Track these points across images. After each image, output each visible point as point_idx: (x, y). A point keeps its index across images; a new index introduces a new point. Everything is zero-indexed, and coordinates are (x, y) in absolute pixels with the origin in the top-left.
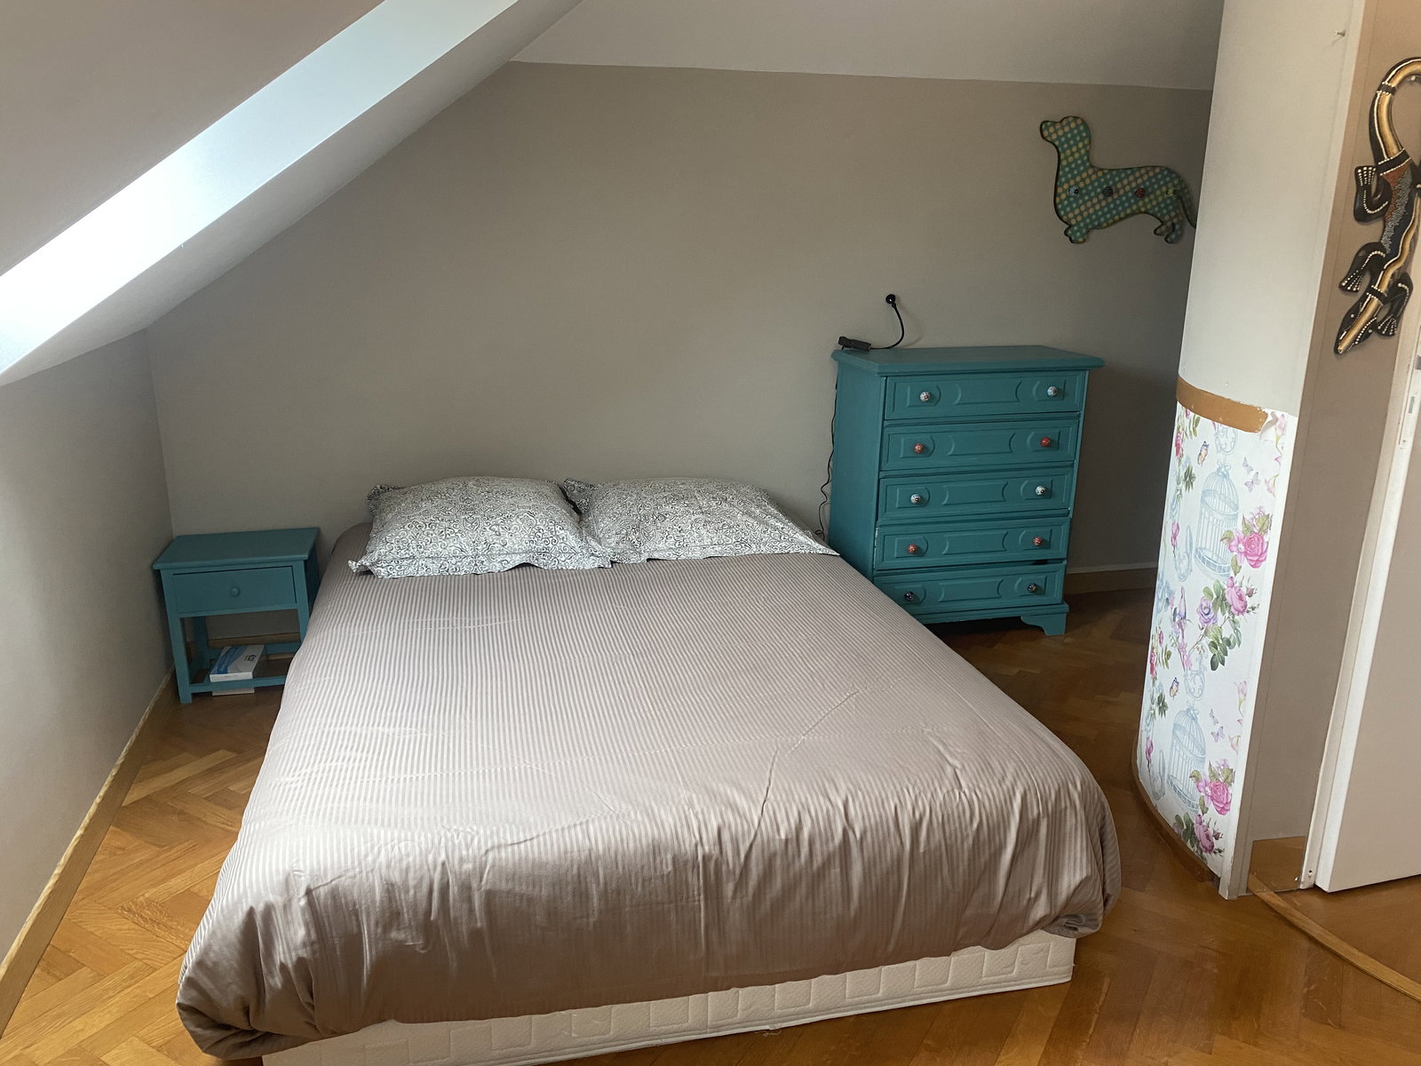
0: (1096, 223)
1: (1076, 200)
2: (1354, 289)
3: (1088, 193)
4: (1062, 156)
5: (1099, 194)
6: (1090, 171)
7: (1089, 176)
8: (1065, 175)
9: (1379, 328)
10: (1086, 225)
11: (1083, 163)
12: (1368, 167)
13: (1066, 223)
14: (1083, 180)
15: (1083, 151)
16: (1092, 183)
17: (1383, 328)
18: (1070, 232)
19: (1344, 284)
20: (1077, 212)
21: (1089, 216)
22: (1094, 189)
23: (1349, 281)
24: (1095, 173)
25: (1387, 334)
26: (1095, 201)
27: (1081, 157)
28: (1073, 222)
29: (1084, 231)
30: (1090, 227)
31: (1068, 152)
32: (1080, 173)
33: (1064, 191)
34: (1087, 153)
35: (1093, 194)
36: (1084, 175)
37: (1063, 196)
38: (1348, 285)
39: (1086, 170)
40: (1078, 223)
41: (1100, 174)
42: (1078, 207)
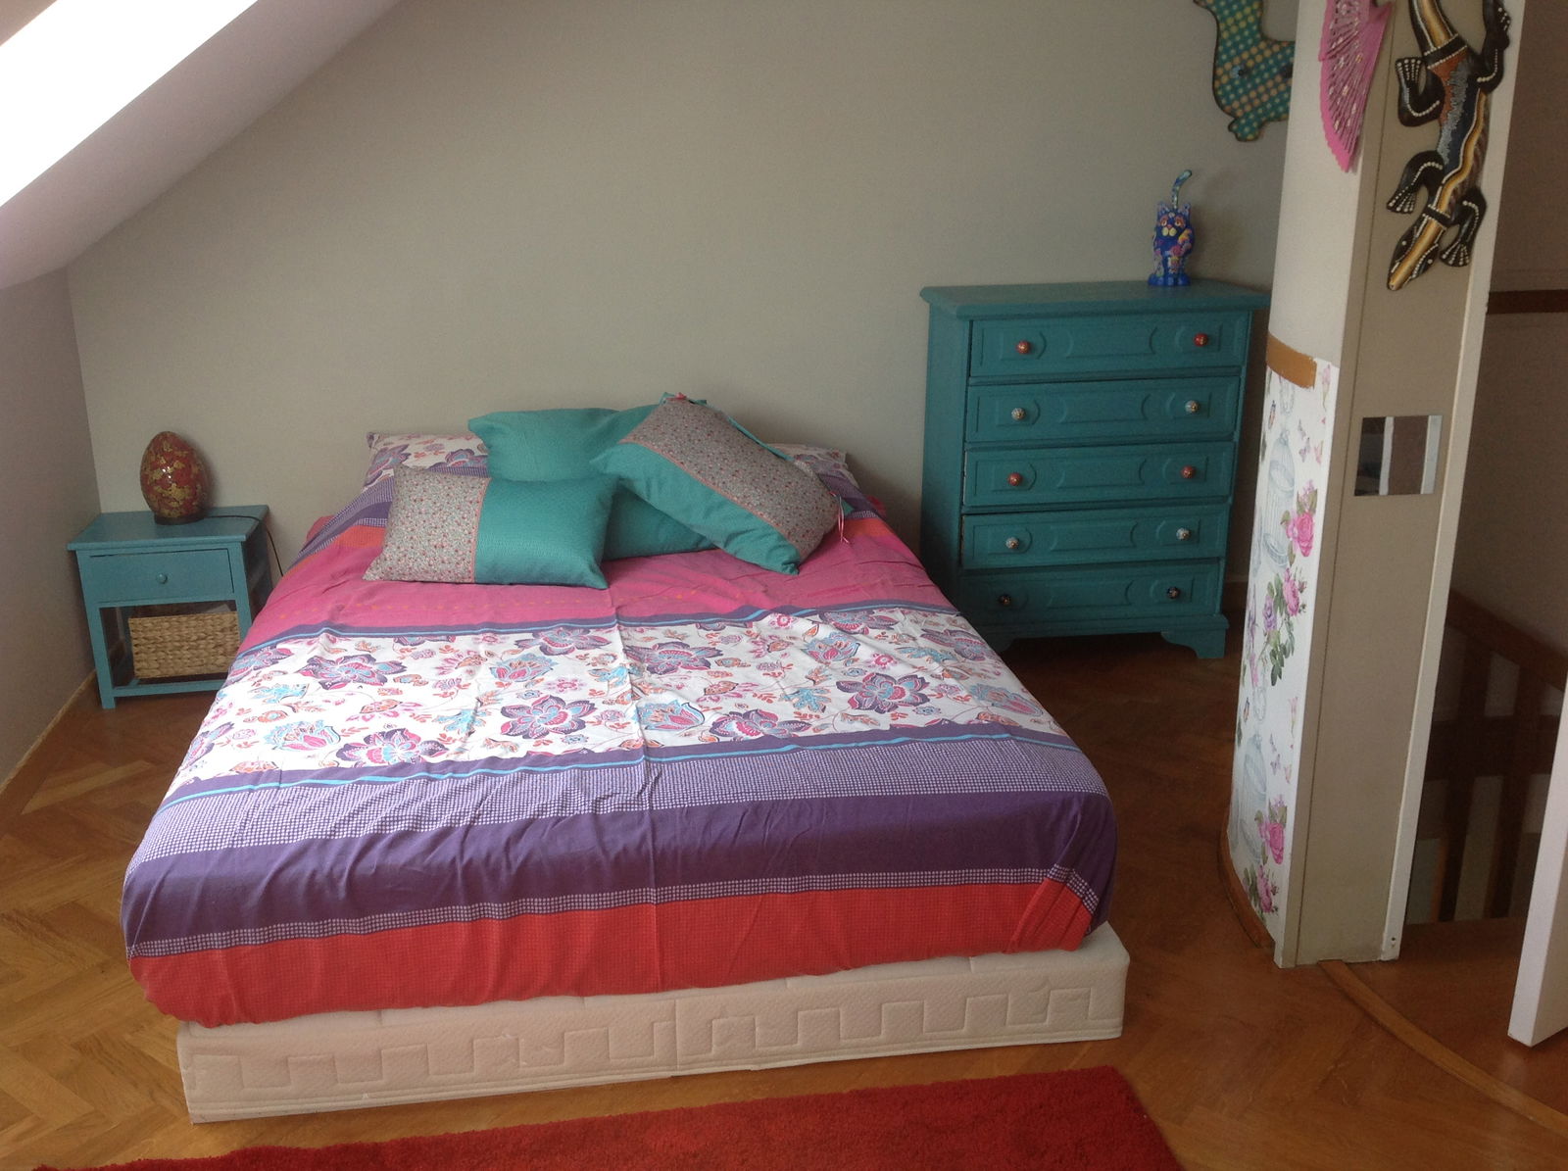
0: (1272, 114)
1: (1243, 85)
2: (1406, 210)
3: (1260, 74)
4: (1222, 26)
5: (1275, 75)
6: (1262, 45)
7: (1261, 52)
8: (1227, 51)
9: (1444, 257)
10: (1258, 117)
11: (1252, 35)
12: (1410, 59)
13: (1229, 114)
14: (1252, 57)
15: (1251, 19)
16: (1265, 60)
17: (1449, 256)
18: (1235, 127)
19: (1391, 204)
20: (1244, 99)
21: (1263, 105)
22: (1269, 69)
23: (1397, 201)
24: (1270, 47)
25: (1456, 264)
26: (1270, 84)
27: (1249, 26)
28: (1239, 113)
29: (1255, 125)
30: (1264, 119)
31: (1230, 21)
32: (1247, 48)
33: (1226, 73)
34: (1259, 21)
35: (1266, 75)
36: (1254, 50)
37: (1225, 79)
38: (1396, 205)
39: (1256, 43)
40: (1246, 115)
41: (1276, 48)
42: (1247, 93)
